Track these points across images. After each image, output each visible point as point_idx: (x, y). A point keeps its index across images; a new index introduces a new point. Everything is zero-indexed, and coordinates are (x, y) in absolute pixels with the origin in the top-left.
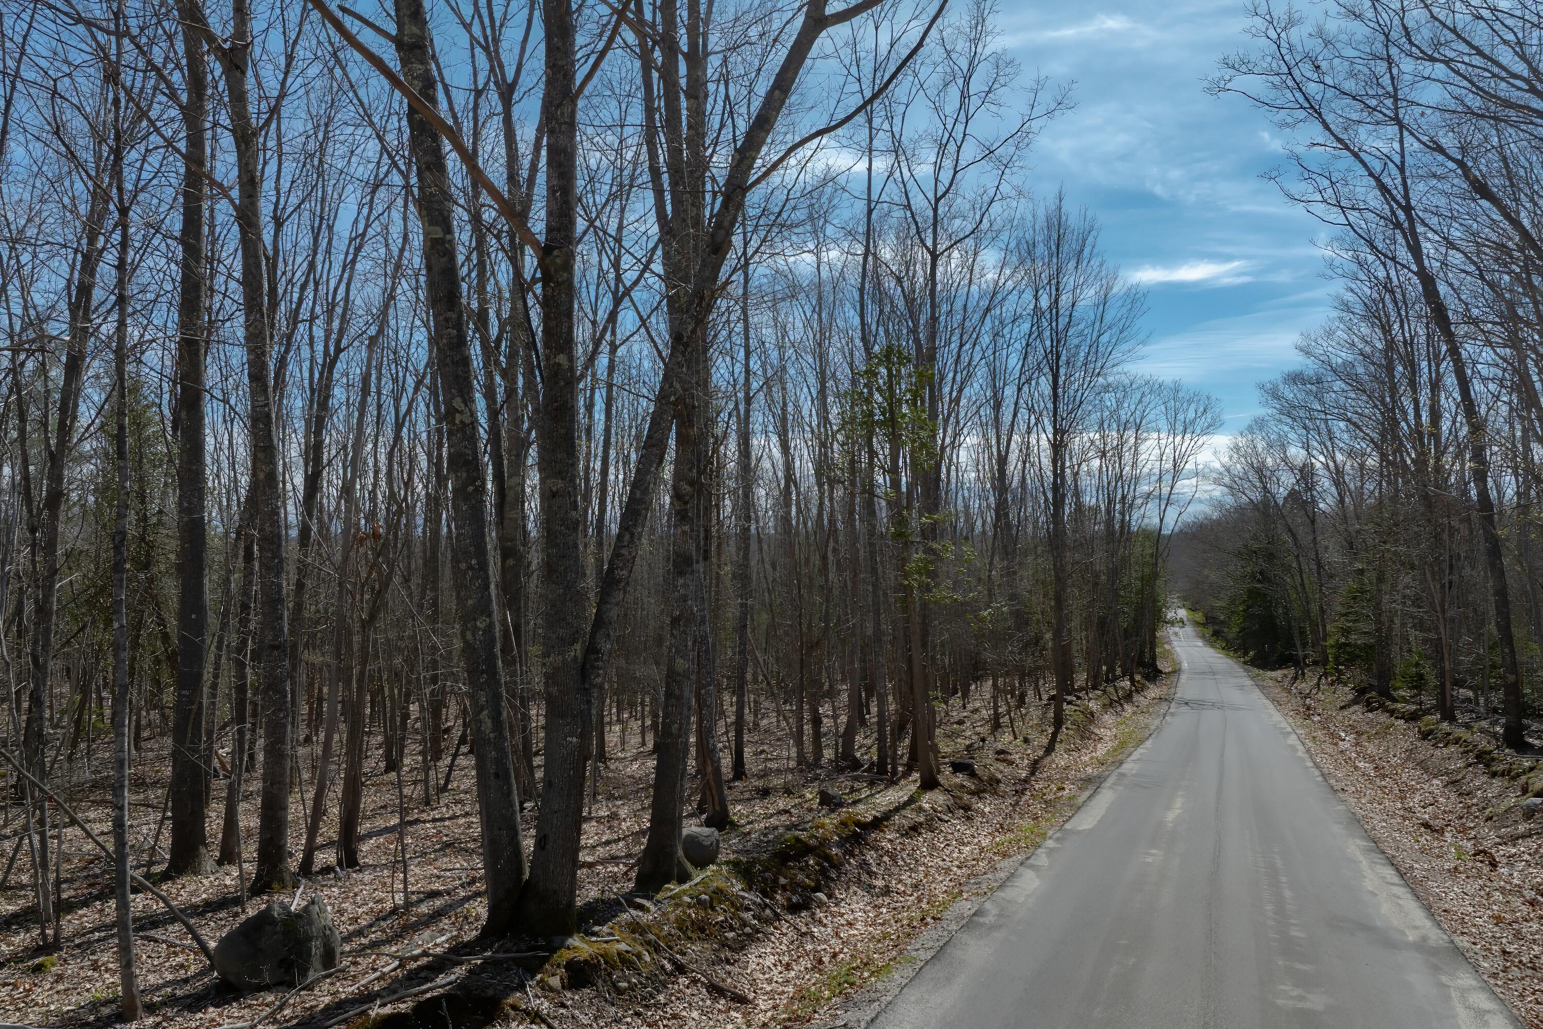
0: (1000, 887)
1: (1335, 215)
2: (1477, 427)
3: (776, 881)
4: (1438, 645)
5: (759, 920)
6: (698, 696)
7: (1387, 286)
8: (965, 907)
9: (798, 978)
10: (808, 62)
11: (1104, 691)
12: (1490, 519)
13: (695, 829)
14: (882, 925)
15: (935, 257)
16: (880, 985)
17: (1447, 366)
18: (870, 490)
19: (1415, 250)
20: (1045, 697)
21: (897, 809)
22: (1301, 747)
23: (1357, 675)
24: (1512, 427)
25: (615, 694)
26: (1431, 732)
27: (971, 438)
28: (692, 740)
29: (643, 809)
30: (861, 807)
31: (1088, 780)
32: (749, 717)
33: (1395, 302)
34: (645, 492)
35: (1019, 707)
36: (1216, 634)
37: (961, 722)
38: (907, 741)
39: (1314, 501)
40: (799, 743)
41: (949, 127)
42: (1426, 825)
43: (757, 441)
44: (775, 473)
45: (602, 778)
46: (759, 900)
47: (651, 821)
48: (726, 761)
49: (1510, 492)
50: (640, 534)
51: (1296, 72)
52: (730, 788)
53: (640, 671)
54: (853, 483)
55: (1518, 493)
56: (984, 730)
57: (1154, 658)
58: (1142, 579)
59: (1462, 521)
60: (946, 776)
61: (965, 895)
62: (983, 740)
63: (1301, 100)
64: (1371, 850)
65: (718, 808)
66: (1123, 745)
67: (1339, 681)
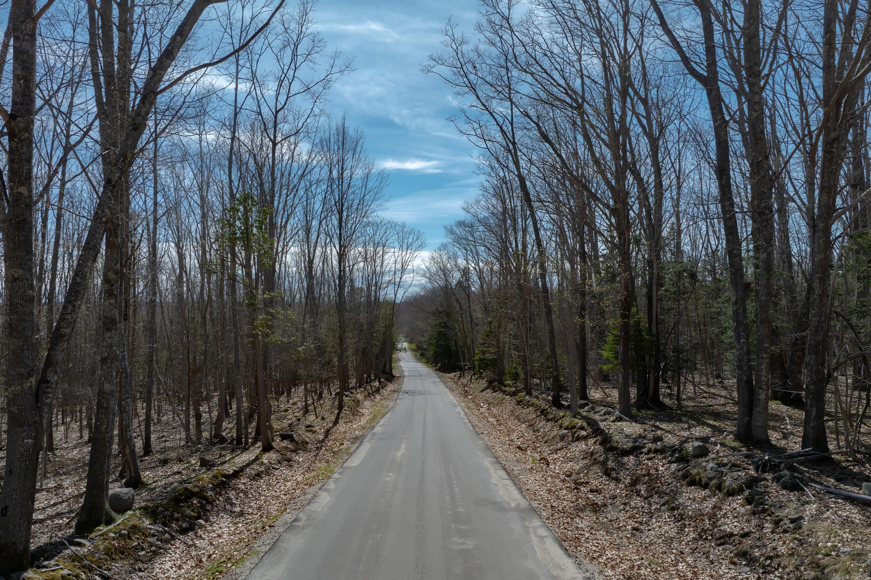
0: (309, 503)
1: (482, 144)
2: (542, 253)
3: (172, 515)
4: (524, 358)
5: (161, 542)
6: (120, 406)
7: (504, 181)
8: (288, 517)
9: (187, 573)
10: (199, 22)
11: (365, 388)
12: (546, 297)
13: (117, 490)
14: (240, 533)
15: (275, 144)
16: (238, 571)
17: (530, 221)
18: (233, 278)
19: (517, 163)
20: (334, 393)
21: (248, 465)
22: (462, 413)
23: (488, 374)
24: (557, 253)
25: (60, 406)
26: (521, 401)
27: (294, 249)
28: (116, 432)
29: (81, 480)
30: (226, 465)
31: (357, 438)
32: (154, 416)
33: (507, 188)
34: (84, 278)
35: (319, 400)
36: (422, 355)
37: (286, 411)
38: (254, 424)
39: (469, 287)
40: (187, 430)
41: (285, 71)
42: (519, 448)
43: (161, 246)
44: (173, 265)
45: (51, 462)
46: (161, 529)
47: (87, 487)
48: (139, 444)
49: (555, 284)
50: (80, 306)
51: (465, 68)
52: (141, 461)
53: (79, 391)
54: (223, 274)
55: (559, 285)
56: (299, 414)
57: (391, 369)
58: (385, 326)
59: (535, 297)
60: (278, 443)
61: (288, 511)
62: (299, 420)
63: (467, 83)
64: (495, 463)
65: (133, 475)
66: (374, 417)
67: (481, 377)
